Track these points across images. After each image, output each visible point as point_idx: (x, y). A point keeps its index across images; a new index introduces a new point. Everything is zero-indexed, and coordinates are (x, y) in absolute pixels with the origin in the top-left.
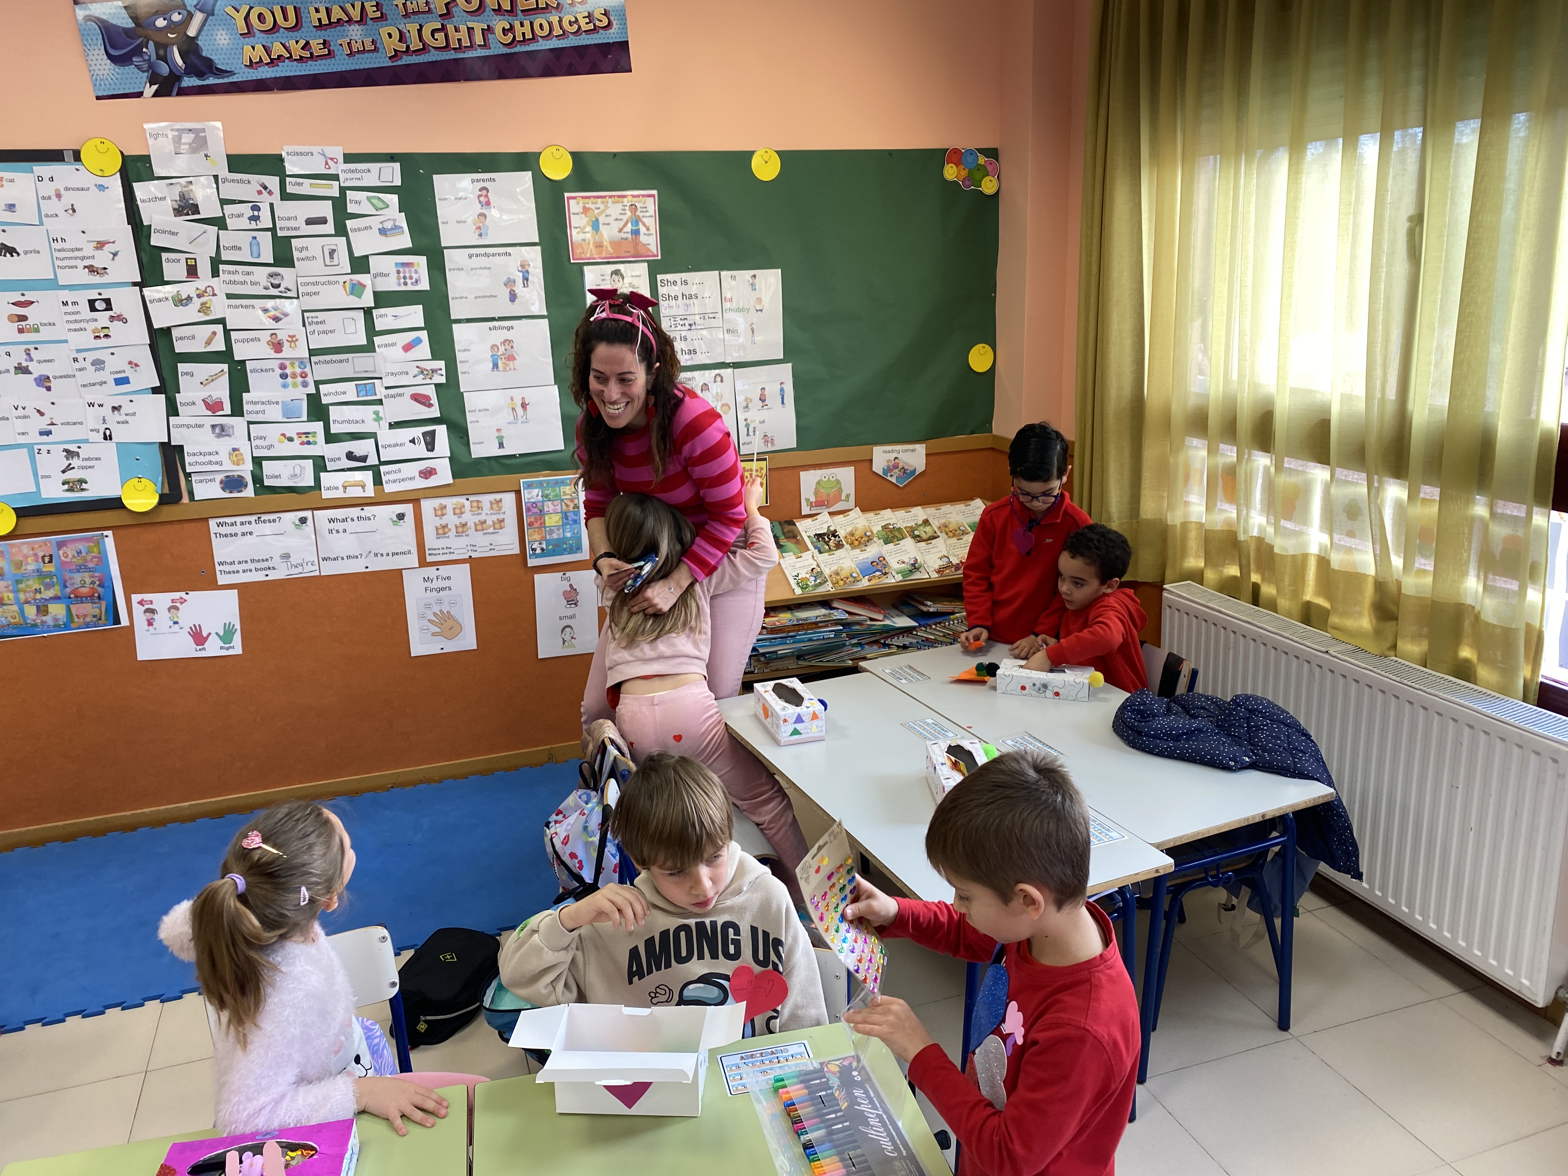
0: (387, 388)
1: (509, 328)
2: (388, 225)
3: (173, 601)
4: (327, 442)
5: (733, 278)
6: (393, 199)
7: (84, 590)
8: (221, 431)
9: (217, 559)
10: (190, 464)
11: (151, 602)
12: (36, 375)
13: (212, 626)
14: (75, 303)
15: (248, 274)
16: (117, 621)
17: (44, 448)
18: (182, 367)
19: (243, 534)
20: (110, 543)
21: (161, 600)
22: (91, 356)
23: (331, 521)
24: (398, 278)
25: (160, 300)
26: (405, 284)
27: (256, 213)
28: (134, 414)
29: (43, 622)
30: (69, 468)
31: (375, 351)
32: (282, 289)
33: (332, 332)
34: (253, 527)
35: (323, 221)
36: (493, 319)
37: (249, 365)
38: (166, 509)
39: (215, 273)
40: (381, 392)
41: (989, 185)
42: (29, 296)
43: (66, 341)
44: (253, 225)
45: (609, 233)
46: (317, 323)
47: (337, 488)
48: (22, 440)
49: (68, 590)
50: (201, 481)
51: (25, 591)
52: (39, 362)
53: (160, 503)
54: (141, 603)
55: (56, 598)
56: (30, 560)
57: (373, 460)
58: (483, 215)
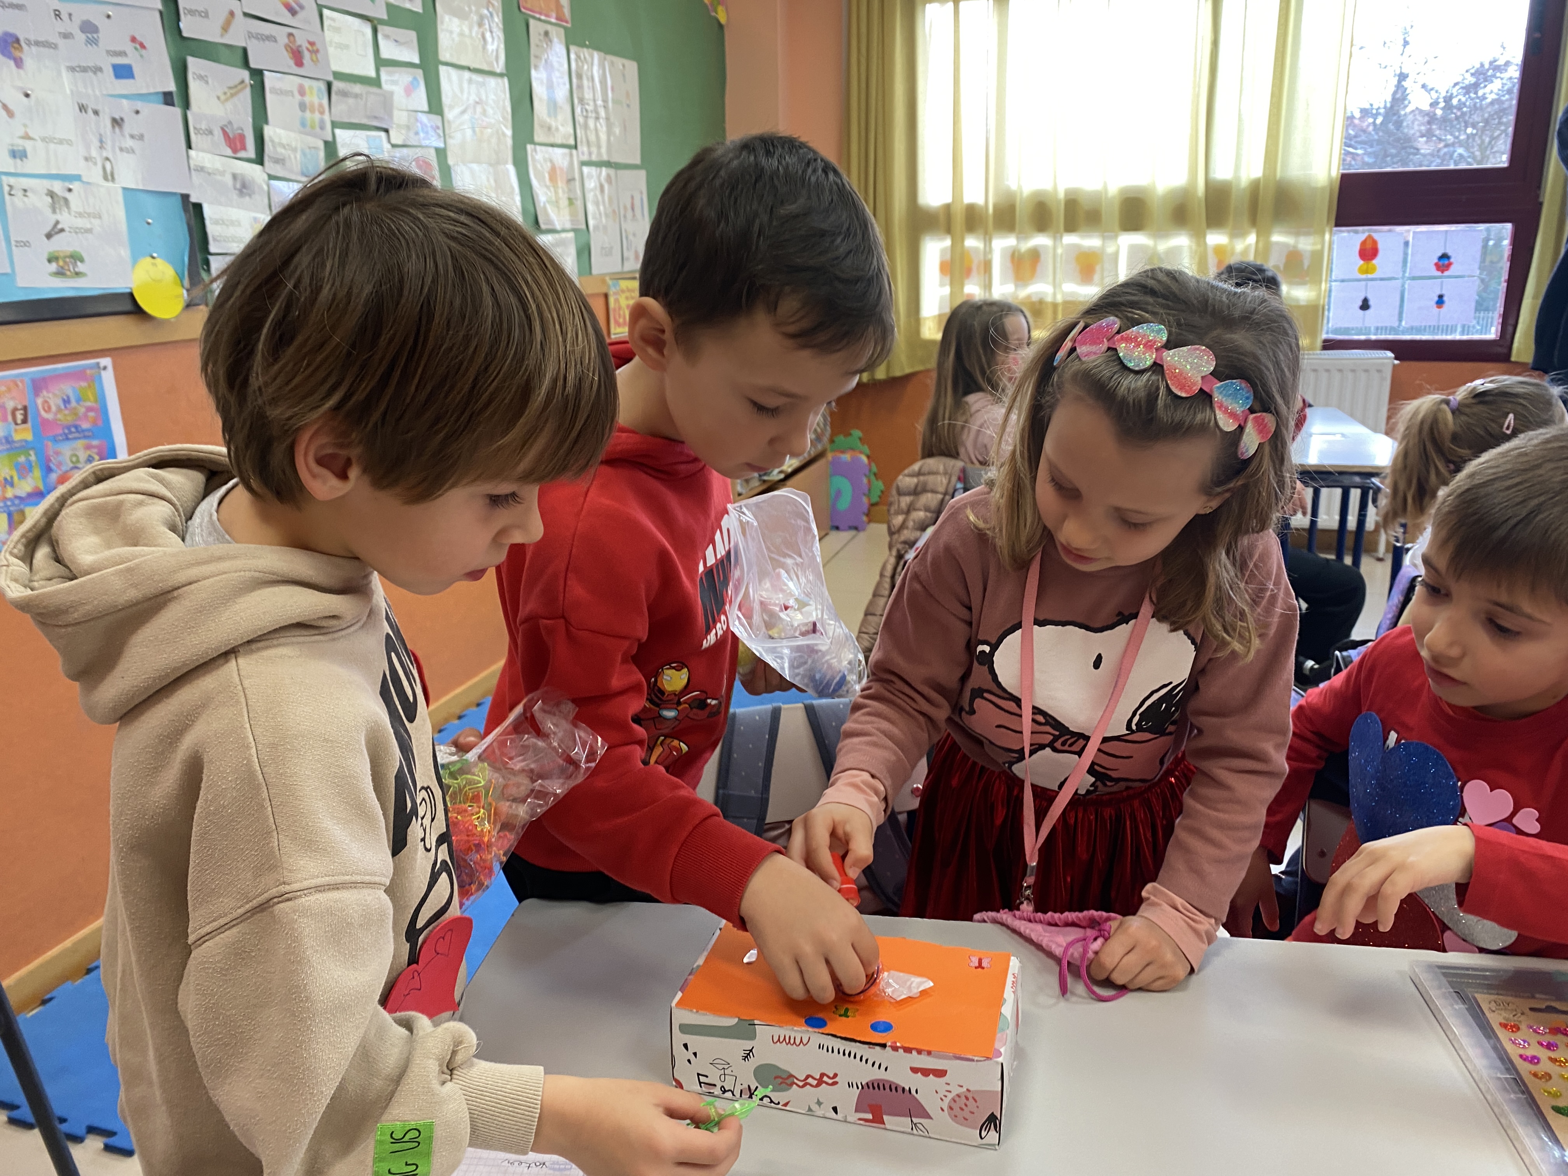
0: (393, 146)
8: (244, 188)
10: (214, 239)
17: (18, 183)
18: (192, 63)
20: (109, 382)
22: (79, 13)
28: (141, 138)
30: (56, 229)
31: (383, 89)
33: (348, 47)
36: (469, 69)
37: (267, 80)
38: (187, 315)
41: (722, 14)
46: (334, 30)
53: (186, 307)
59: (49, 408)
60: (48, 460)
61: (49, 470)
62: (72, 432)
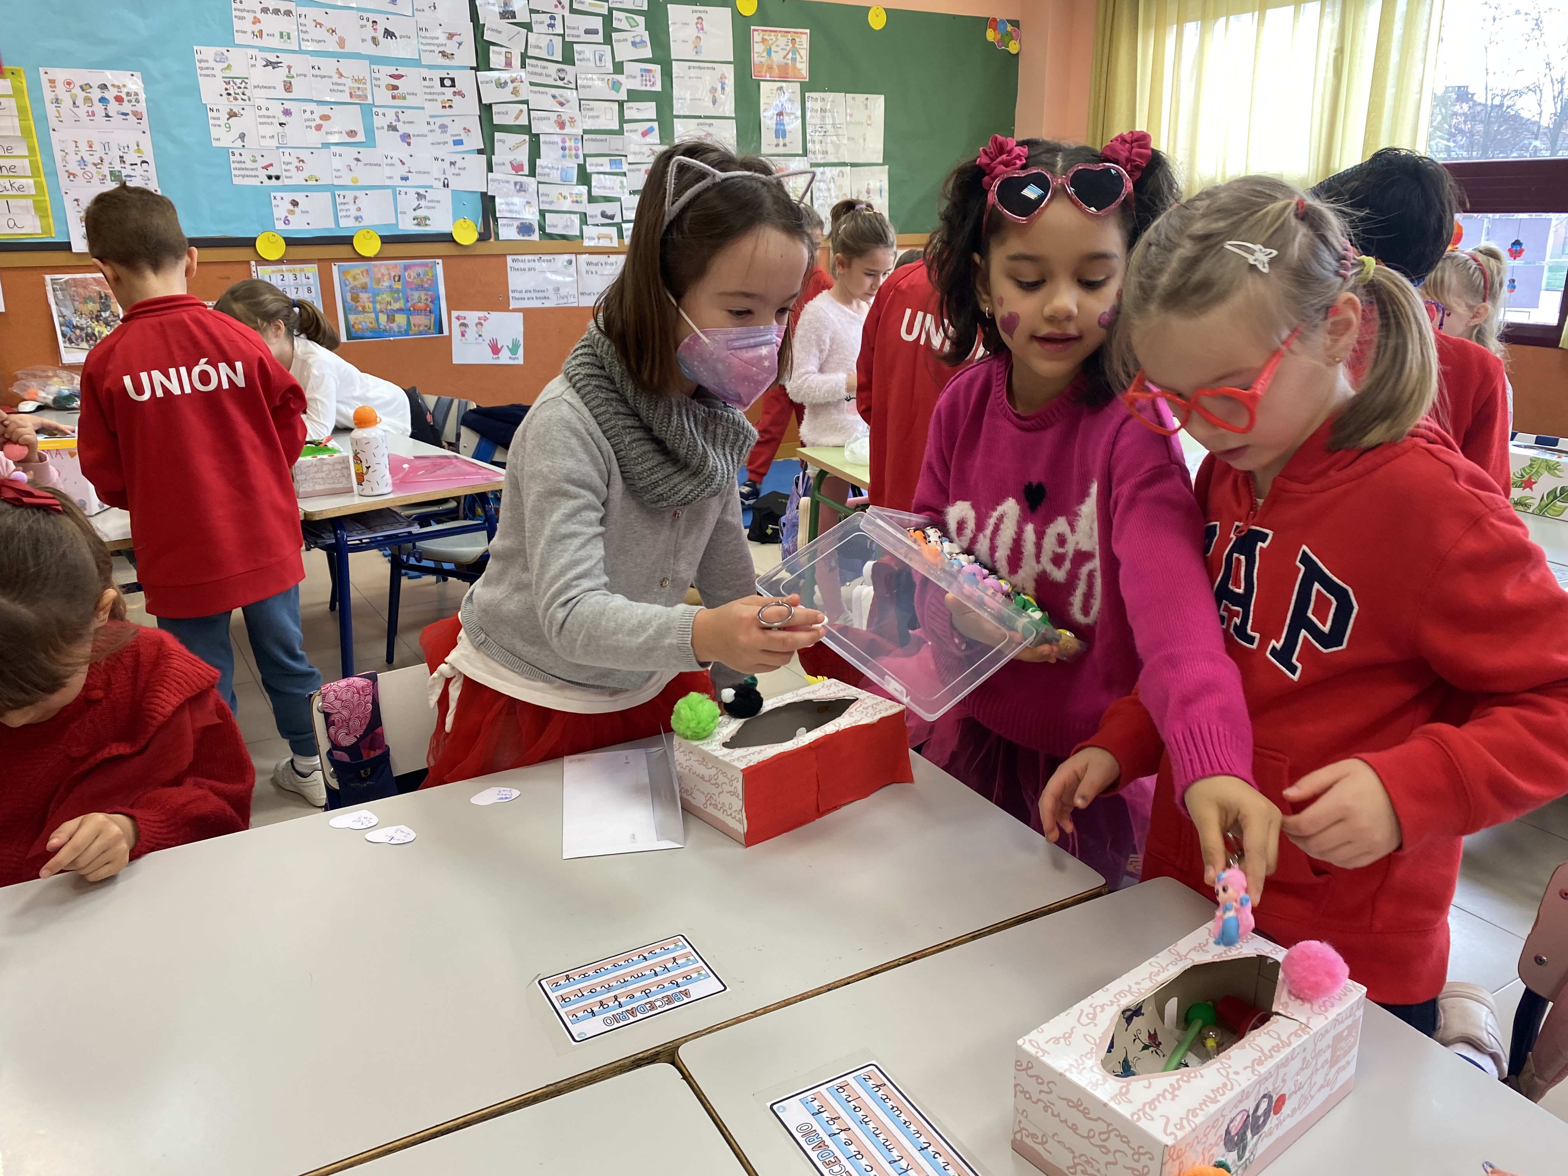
0: (629, 164)
1: (711, 125)
2: (638, 40)
3: (479, 318)
4: (589, 202)
5: (853, 99)
6: (641, 20)
7: (421, 305)
8: (521, 188)
9: (511, 288)
10: (499, 211)
11: (465, 318)
12: (401, 133)
13: (504, 342)
14: (431, 79)
15: (544, 68)
16: (441, 331)
17: (403, 190)
18: (497, 135)
19: (530, 270)
20: (440, 269)
21: (472, 316)
22: (439, 121)
23: (588, 264)
24: (642, 81)
25: (487, 82)
26: (646, 85)
27: (553, 22)
28: (464, 169)
29: (391, 328)
30: (418, 207)
31: (623, 134)
32: (565, 81)
33: (598, 117)
34: (537, 265)
35: (596, 32)
36: (700, 117)
37: (542, 138)
38: (481, 244)
39: (523, 65)
40: (625, 168)
41: (1014, 46)
42: (401, 71)
43: (423, 108)
44: (550, 31)
45: (777, 58)
46: (588, 109)
47: (593, 239)
48: (388, 182)
49: (409, 304)
50: (504, 225)
51: (380, 303)
52: (404, 123)
53: (478, 240)
54: (458, 318)
55: (400, 310)
56: (386, 278)
57: (618, 219)
58: (698, 38)
59: (410, 278)
60: (407, 298)
61: (408, 301)
62: (420, 287)
